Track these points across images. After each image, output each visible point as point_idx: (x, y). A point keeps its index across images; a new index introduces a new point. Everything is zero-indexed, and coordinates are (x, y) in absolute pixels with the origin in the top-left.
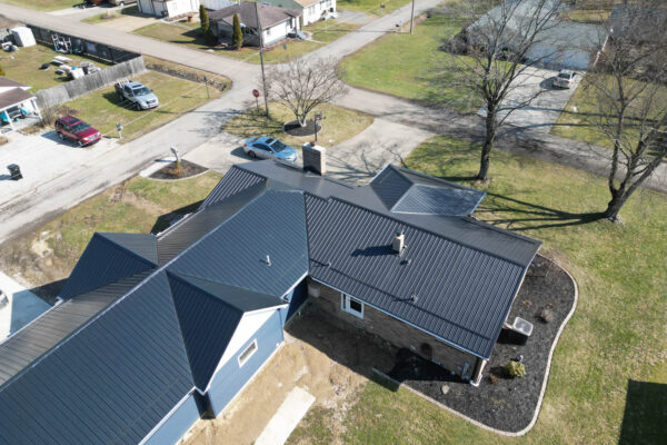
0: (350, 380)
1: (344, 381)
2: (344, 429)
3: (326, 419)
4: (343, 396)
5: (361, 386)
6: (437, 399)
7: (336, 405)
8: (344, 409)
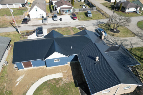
0: (71, 79)
4: (67, 80)
8: (65, 82)
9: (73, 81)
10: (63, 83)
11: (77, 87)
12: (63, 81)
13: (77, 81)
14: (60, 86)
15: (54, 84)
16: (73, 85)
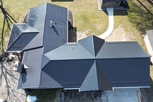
0: (78, 34)
1: (79, 35)
2: (87, 31)
3: (87, 34)
4: (82, 34)
5: (78, 32)
6: (73, 21)
7: (84, 34)
8: (84, 32)
9: (77, 33)
10: (86, 32)
11: (74, 27)
12: (85, 34)
13: (74, 31)
14: (88, 30)
15: (93, 32)
16: (78, 29)
